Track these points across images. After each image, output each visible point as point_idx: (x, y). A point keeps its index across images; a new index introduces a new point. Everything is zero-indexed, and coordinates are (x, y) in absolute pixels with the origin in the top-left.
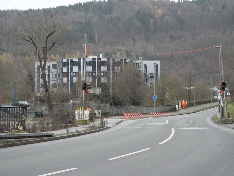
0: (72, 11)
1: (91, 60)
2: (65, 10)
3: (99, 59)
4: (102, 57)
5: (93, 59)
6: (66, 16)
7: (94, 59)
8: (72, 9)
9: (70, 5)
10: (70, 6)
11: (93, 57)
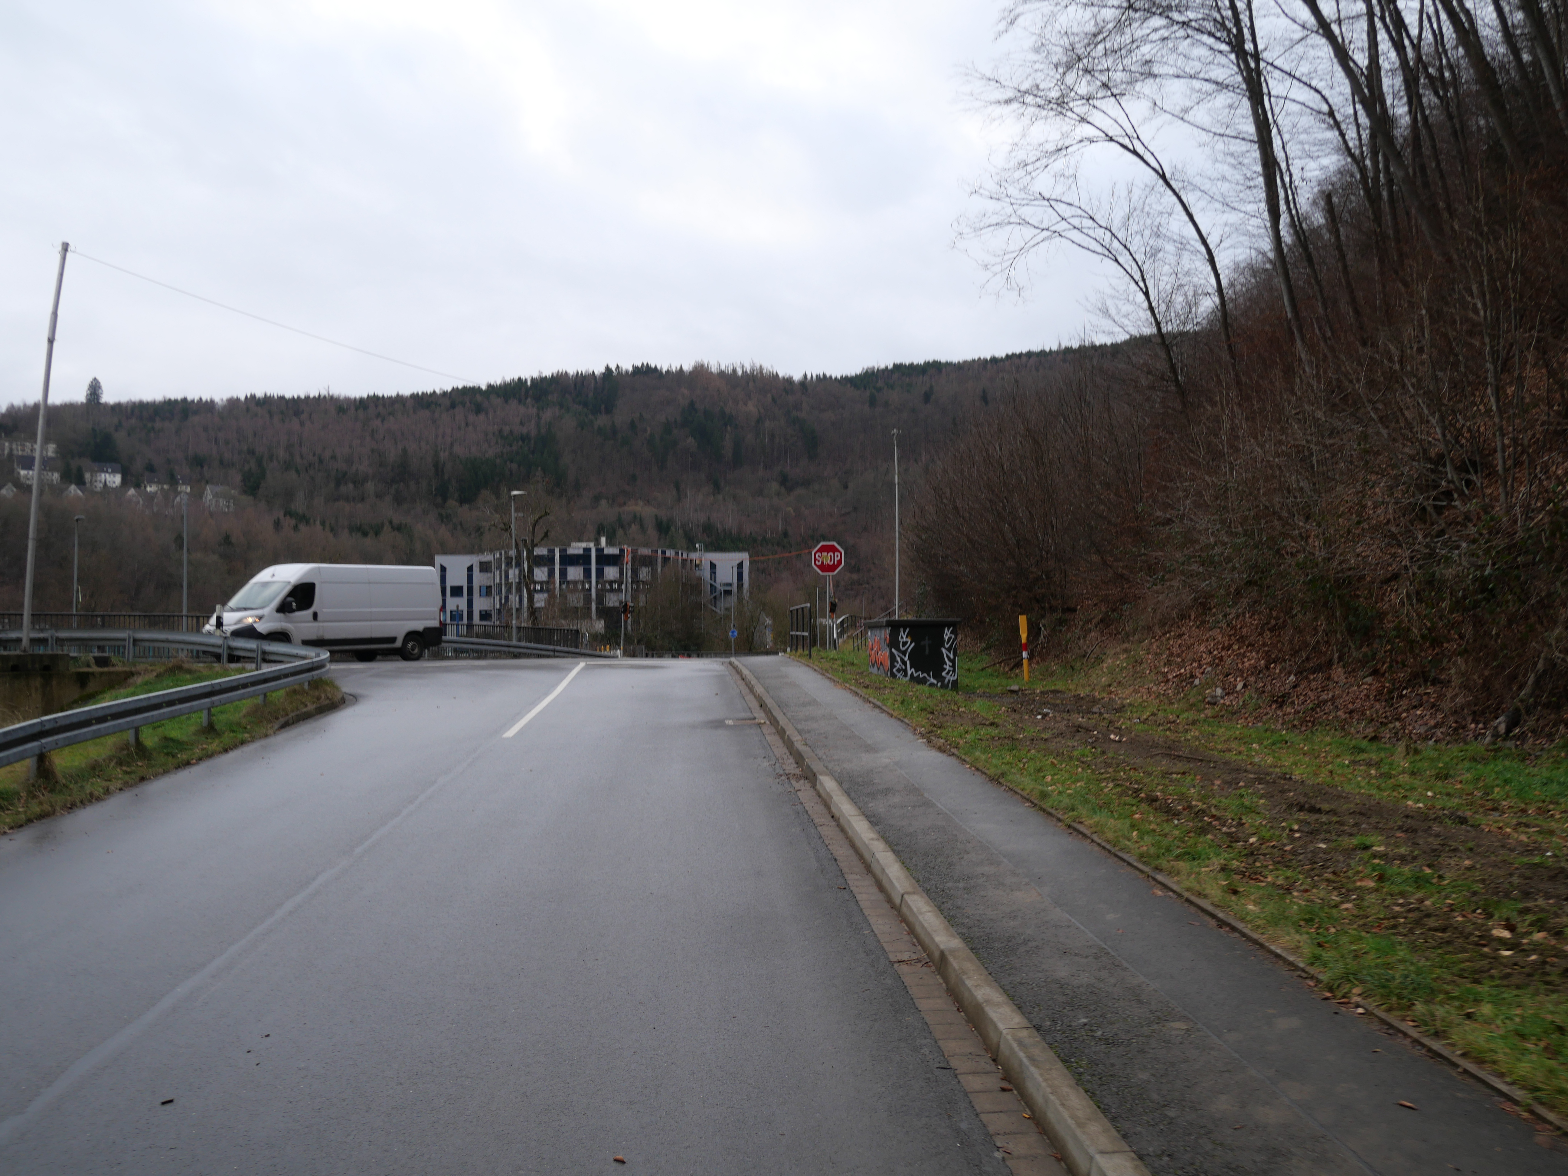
0: (497, 401)
1: (581, 552)
2: (479, 398)
4: (607, 545)
5: (585, 550)
6: (482, 417)
7: (587, 550)
8: (498, 396)
9: (492, 383)
10: (490, 386)
11: (584, 545)
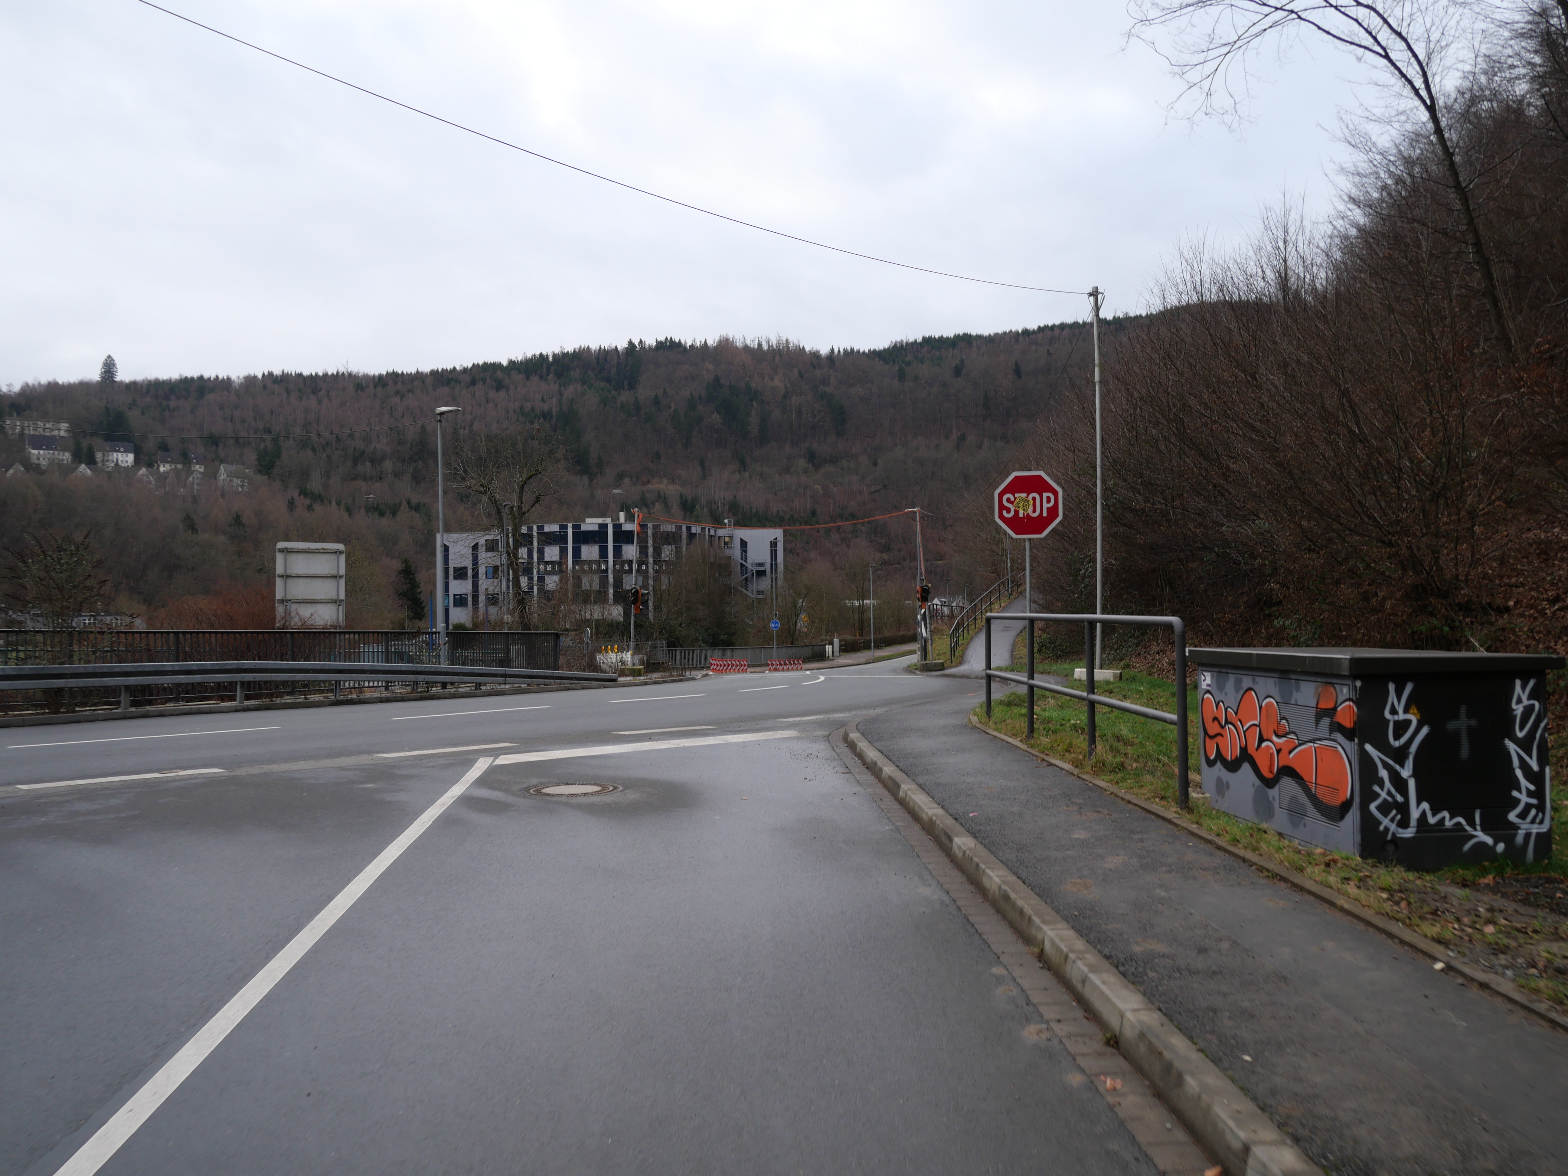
1: (596, 528)
3: (617, 526)
4: (626, 521)
5: (601, 525)
7: (604, 526)
11: (600, 520)
